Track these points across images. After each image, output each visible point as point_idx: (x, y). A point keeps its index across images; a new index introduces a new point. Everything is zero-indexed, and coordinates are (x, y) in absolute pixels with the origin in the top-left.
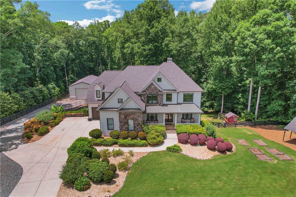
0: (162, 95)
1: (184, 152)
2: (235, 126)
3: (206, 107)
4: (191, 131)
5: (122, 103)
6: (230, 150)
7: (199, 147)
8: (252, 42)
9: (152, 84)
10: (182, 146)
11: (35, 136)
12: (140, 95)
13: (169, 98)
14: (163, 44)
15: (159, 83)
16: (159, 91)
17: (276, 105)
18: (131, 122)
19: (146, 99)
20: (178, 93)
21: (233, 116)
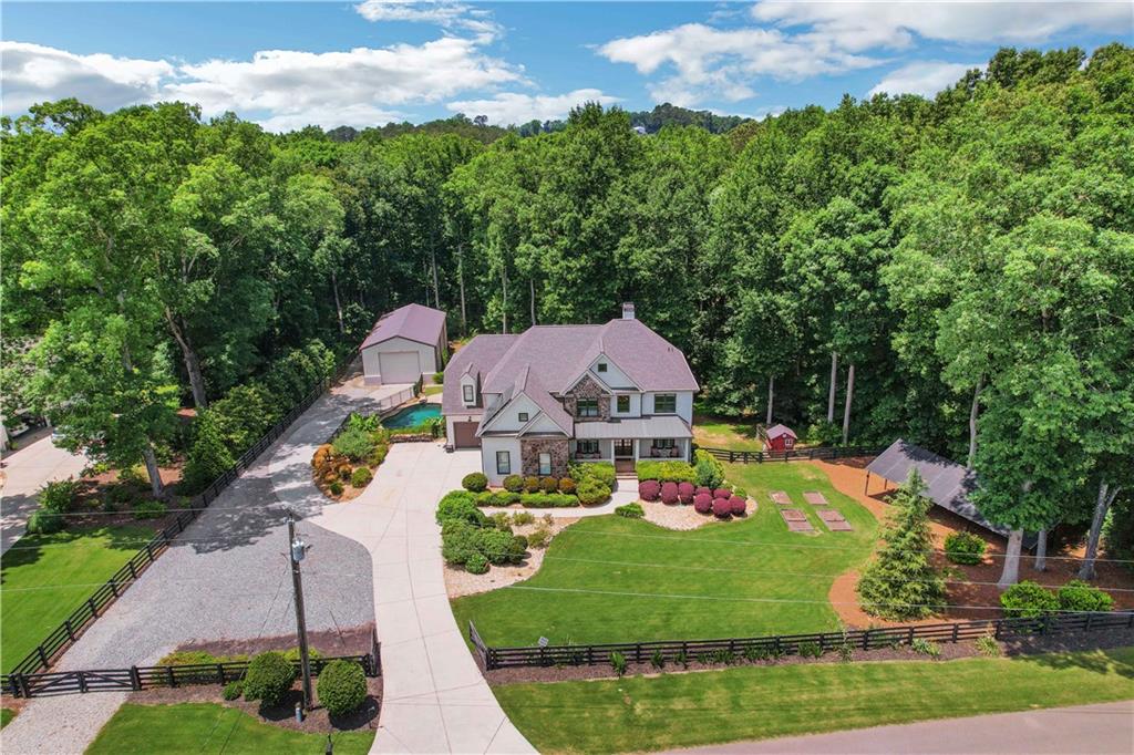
0: (609, 399)
1: (647, 517)
2: (787, 461)
4: (667, 475)
5: (527, 421)
6: (741, 513)
7: (680, 508)
9: (587, 377)
10: (645, 505)
11: (348, 489)
12: (561, 400)
13: (624, 404)
15: (602, 374)
16: (603, 391)
18: (545, 460)
19: (574, 408)
20: (642, 394)
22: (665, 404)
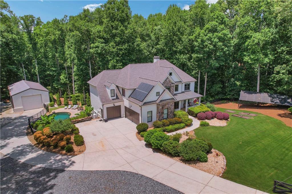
1: (211, 125)
5: (159, 95)
8: (210, 44)
13: (177, 88)
15: (171, 77)
16: (172, 83)
17: (218, 87)
20: (182, 84)
22: (187, 87)
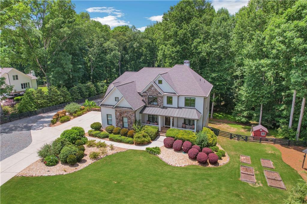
0: (162, 97)
1: (160, 156)
2: (260, 142)
3: (243, 116)
6: (215, 163)
9: (152, 86)
13: (170, 100)
14: (192, 46)
15: (160, 85)
16: (159, 93)
18: (125, 120)
19: (147, 100)
20: (178, 96)
21: (260, 130)
22: (190, 103)
